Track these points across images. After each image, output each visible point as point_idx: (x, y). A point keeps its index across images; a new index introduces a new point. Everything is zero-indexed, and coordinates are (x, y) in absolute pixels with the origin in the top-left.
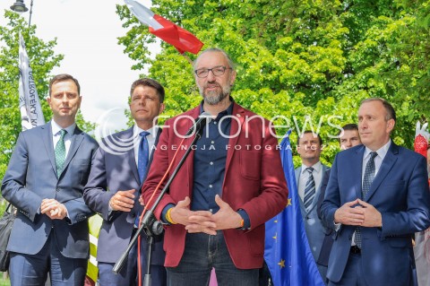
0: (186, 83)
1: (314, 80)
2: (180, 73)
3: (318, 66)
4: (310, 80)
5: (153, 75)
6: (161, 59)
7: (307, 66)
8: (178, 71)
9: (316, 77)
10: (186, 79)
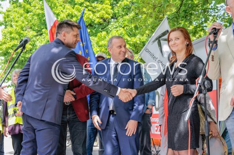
0: (23, 25)
1: (96, 22)
2: (20, 19)
3: (98, 15)
4: (93, 22)
5: (5, 20)
6: (9, 11)
7: (92, 15)
8: (19, 18)
9: (97, 21)
10: (23, 22)
